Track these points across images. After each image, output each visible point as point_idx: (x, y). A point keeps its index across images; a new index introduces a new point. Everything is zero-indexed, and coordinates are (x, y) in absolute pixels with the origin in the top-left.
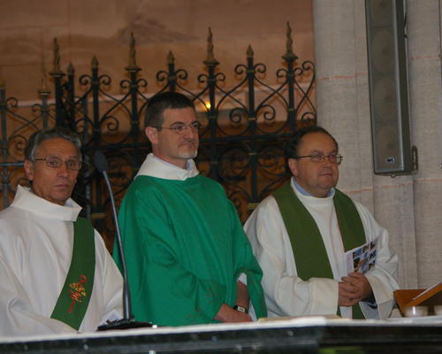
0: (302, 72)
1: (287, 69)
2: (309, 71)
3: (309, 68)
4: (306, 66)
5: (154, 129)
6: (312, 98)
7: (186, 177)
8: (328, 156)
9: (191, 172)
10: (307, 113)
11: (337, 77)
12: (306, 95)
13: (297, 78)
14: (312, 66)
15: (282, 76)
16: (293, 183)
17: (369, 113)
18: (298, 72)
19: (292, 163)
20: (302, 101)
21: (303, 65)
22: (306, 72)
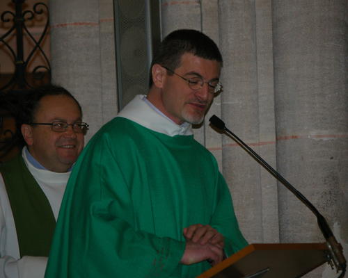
0: (33, 16)
1: (14, 12)
2: (43, 15)
3: (41, 12)
4: (38, 8)
5: (164, 70)
6: (45, 49)
7: (175, 134)
8: (73, 125)
9: (183, 129)
10: (39, 67)
11: (75, 24)
12: (38, 44)
13: (27, 23)
14: (45, 9)
15: (8, 20)
16: (25, 154)
17: (114, 68)
18: (28, 15)
19: (26, 130)
20: (33, 51)
21: (34, 8)
22: (38, 16)
